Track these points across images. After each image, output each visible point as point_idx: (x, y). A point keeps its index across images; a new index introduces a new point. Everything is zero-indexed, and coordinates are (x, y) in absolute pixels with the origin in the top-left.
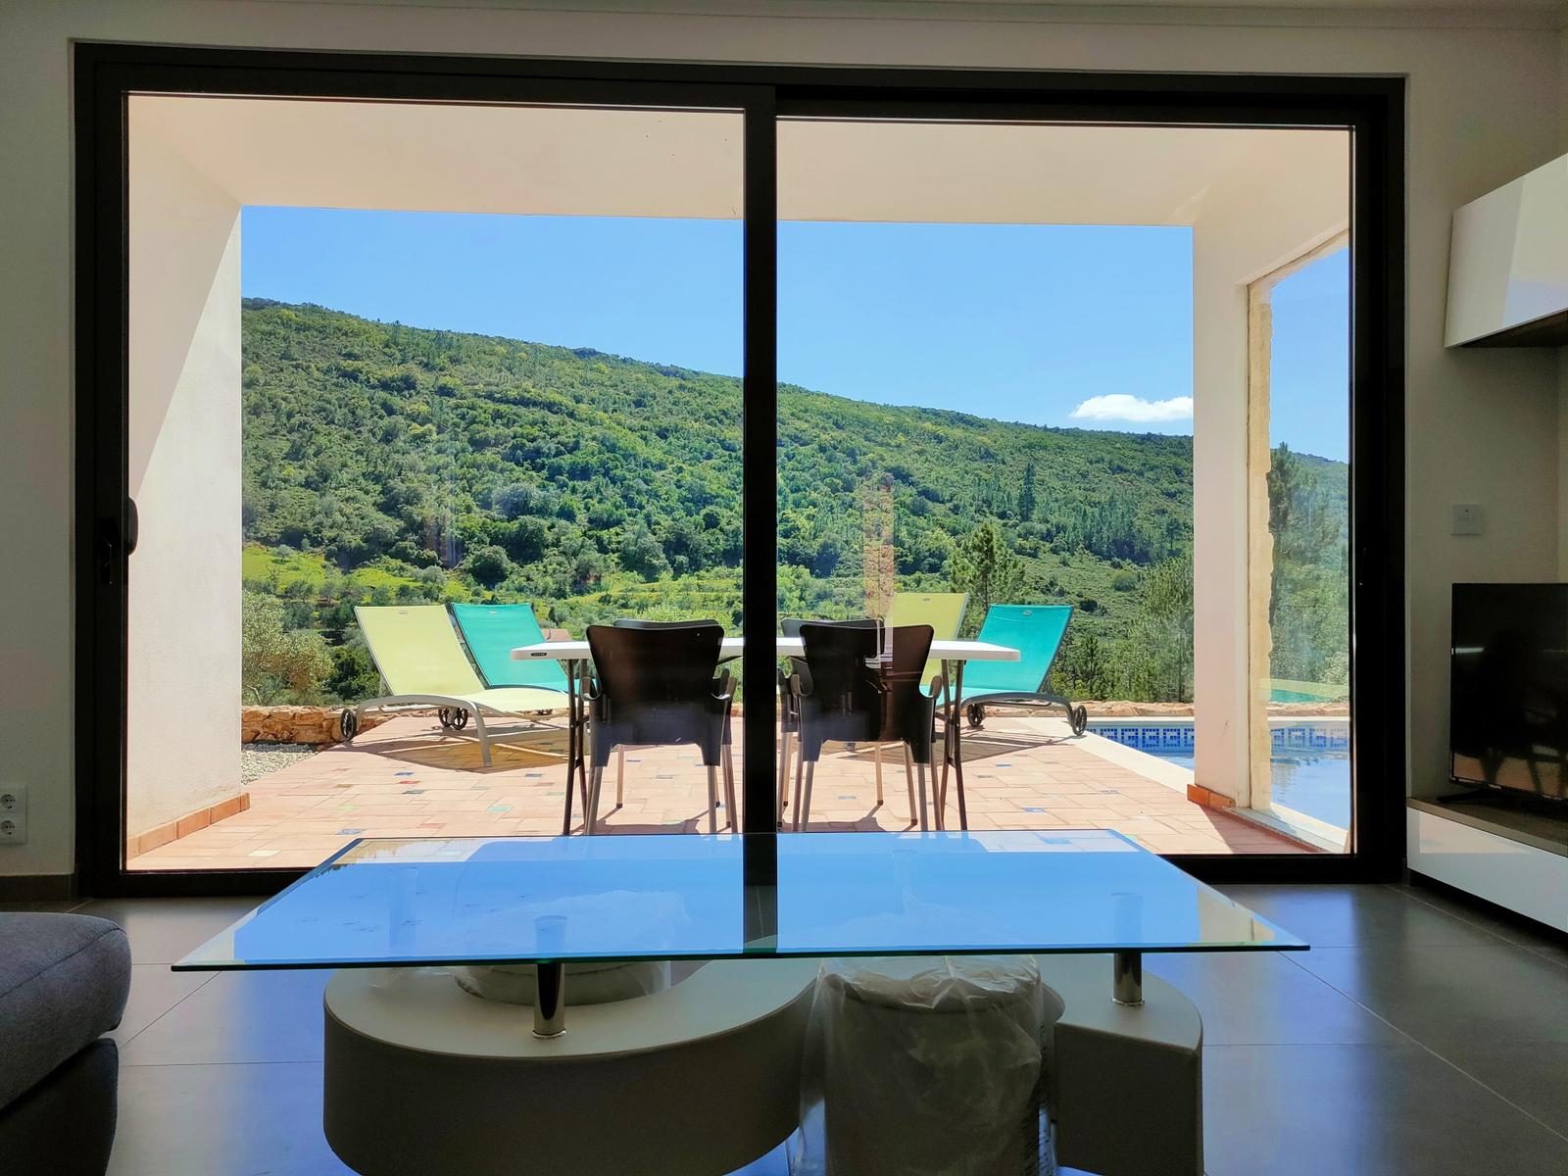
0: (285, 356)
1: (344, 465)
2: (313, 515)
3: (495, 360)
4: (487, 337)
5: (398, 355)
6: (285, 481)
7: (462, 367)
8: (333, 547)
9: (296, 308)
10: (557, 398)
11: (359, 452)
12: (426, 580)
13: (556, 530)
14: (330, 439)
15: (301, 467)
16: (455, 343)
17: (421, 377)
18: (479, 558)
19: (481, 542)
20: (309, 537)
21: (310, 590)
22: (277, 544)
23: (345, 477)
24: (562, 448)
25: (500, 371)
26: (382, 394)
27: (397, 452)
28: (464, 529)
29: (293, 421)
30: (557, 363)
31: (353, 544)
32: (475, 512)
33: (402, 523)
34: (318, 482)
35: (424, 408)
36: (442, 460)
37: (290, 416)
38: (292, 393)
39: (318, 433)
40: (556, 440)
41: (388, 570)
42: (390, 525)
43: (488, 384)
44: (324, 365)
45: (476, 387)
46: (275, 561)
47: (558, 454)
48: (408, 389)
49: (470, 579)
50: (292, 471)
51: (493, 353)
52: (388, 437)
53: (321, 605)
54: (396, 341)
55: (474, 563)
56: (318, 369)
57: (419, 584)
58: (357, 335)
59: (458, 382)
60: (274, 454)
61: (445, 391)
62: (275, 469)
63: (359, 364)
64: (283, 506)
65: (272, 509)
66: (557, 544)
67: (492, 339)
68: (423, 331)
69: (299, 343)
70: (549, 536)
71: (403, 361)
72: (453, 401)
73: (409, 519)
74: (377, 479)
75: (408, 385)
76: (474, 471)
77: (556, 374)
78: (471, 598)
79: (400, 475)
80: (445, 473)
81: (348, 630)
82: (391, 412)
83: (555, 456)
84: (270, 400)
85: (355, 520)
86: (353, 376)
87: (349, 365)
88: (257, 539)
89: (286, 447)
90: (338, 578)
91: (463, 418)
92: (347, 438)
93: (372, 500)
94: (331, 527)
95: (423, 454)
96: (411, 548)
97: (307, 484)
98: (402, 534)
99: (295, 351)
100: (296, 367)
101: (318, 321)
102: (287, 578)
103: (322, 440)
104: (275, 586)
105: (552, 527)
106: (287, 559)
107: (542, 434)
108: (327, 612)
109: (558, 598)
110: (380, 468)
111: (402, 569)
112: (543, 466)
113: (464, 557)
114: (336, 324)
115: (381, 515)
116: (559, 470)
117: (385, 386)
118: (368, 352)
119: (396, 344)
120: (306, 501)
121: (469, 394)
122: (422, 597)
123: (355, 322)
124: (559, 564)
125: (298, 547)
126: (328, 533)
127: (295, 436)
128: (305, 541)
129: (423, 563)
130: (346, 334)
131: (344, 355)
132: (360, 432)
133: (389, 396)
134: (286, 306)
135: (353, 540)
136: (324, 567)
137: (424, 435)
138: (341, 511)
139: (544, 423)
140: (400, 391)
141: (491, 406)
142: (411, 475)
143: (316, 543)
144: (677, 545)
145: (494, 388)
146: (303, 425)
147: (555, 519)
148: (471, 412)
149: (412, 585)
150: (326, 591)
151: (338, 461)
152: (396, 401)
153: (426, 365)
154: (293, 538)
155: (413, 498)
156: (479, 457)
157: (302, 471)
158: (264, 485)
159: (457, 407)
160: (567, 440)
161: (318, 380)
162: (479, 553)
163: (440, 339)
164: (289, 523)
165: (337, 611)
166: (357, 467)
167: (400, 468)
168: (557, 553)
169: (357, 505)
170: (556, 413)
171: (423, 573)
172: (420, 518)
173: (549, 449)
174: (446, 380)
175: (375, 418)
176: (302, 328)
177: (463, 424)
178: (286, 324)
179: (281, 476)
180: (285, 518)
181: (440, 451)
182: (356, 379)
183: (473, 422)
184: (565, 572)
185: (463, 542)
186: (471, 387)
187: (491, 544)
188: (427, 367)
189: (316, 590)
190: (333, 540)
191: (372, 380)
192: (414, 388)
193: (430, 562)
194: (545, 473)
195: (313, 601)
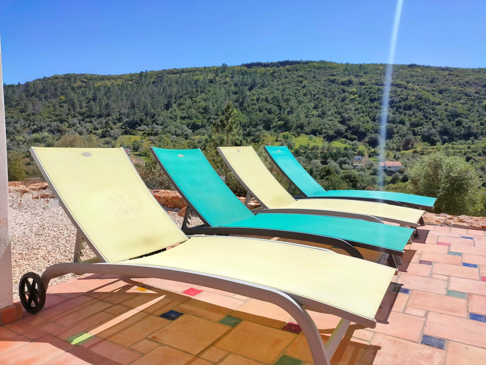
0: (314, 77)
1: (330, 110)
2: (320, 125)
3: (379, 71)
4: (377, 64)
5: (347, 73)
6: (313, 115)
7: (368, 75)
8: (325, 135)
9: (317, 62)
10: (401, 82)
11: (334, 105)
12: (353, 145)
13: (398, 128)
14: (326, 102)
15: (317, 111)
16: (366, 68)
17: (354, 79)
18: (370, 138)
19: (371, 132)
20: (319, 132)
21: (318, 148)
22: (310, 134)
23: (330, 113)
24: (401, 100)
25: (381, 75)
26: (341, 86)
27: (346, 104)
28: (366, 129)
29: (315, 97)
30: (401, 70)
31: (331, 134)
32: (370, 123)
33: (346, 127)
34: (322, 115)
35: (355, 90)
36: (359, 106)
37: (315, 96)
38: (315, 88)
39: (322, 100)
40: (399, 97)
41: (341, 142)
42: (343, 128)
43: (376, 80)
44: (325, 79)
45: (372, 81)
46: (309, 140)
47: (400, 102)
48: (350, 84)
49: (367, 145)
50: (314, 112)
51: (379, 69)
52: (343, 100)
53: (322, 153)
54: (347, 68)
55: (369, 140)
56: (323, 80)
57: (351, 146)
58: (335, 68)
59: (366, 80)
60: (310, 107)
61: (362, 84)
62: (310, 112)
63: (335, 77)
64: (312, 123)
65: (309, 124)
66: (398, 132)
67: (378, 65)
68: (356, 65)
69: (318, 73)
70: (395, 130)
71: (349, 75)
72: (364, 86)
73: (348, 126)
74: (339, 113)
75: (350, 83)
76: (370, 109)
77: (400, 74)
78: (367, 151)
79: (346, 112)
80: (360, 110)
81: (328, 160)
82: (344, 91)
83: (399, 103)
84: (309, 91)
85: (332, 126)
86: (333, 81)
87: (332, 78)
88: (304, 133)
89: (313, 105)
90: (326, 144)
91: (367, 92)
92: (331, 101)
93: (337, 120)
94: (325, 129)
95: (354, 105)
96: (349, 135)
97: (319, 116)
98: (346, 131)
99: (317, 76)
100: (317, 80)
101: (323, 65)
102: (312, 144)
103: (323, 102)
104: (308, 147)
105: (397, 127)
106: (312, 139)
107: (394, 95)
108: (323, 155)
109: (397, 151)
110: (340, 110)
111: (345, 142)
112: (394, 106)
113: (365, 138)
114: (328, 65)
115: (340, 125)
116: (400, 107)
117: (343, 84)
118: (338, 74)
119: (347, 70)
120: (318, 121)
121: (370, 84)
122: (351, 150)
123: (335, 64)
124: (398, 140)
125: (315, 135)
126: (324, 131)
127: (316, 102)
128: (317, 133)
129: (352, 140)
130: (332, 68)
131: (331, 75)
132: (334, 99)
133: (344, 87)
134: (315, 62)
135: (331, 133)
136: (323, 141)
137: (354, 98)
138: (328, 124)
139: (395, 91)
140: (347, 85)
141: (377, 87)
142: (350, 112)
143: (320, 134)
144: (444, 132)
145: (378, 81)
146: (318, 98)
147: (398, 124)
148: (370, 90)
149: (348, 147)
150: (323, 148)
151: (328, 108)
152: (346, 88)
153: (356, 76)
154: (314, 133)
155: (350, 119)
156: (372, 105)
157: (317, 112)
158: (307, 117)
159: (365, 88)
160: (403, 97)
161: (323, 84)
162: (370, 136)
163: (361, 67)
164: (313, 128)
165: (325, 155)
166: (333, 110)
167: (346, 109)
168: (397, 136)
169: (333, 122)
170: (400, 88)
171: (352, 143)
172: (352, 126)
173: (397, 100)
174: (362, 80)
175: (339, 94)
176: (319, 68)
177: (367, 94)
178: (314, 68)
179: (311, 114)
180: (312, 126)
181: (359, 103)
182: (334, 82)
183: (370, 93)
184: (400, 142)
185: (365, 133)
186: (370, 81)
187: (375, 133)
188: (357, 76)
189: (320, 148)
190: (325, 133)
191: (339, 82)
192: (352, 84)
193: (355, 139)
194: (395, 108)
195: (319, 151)
